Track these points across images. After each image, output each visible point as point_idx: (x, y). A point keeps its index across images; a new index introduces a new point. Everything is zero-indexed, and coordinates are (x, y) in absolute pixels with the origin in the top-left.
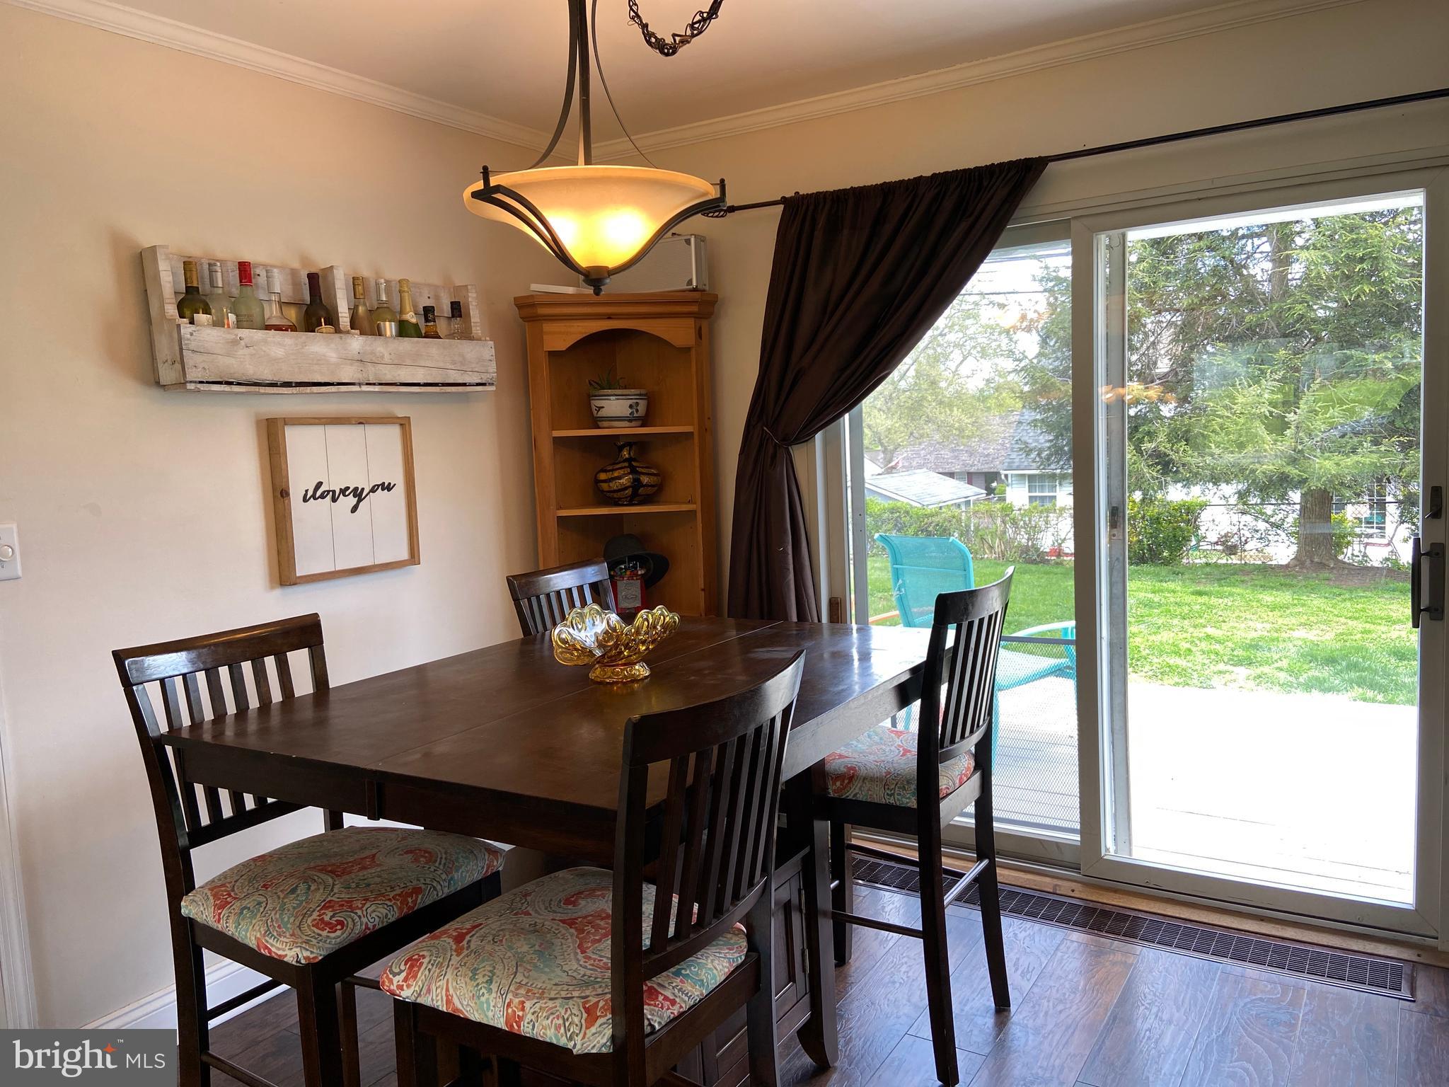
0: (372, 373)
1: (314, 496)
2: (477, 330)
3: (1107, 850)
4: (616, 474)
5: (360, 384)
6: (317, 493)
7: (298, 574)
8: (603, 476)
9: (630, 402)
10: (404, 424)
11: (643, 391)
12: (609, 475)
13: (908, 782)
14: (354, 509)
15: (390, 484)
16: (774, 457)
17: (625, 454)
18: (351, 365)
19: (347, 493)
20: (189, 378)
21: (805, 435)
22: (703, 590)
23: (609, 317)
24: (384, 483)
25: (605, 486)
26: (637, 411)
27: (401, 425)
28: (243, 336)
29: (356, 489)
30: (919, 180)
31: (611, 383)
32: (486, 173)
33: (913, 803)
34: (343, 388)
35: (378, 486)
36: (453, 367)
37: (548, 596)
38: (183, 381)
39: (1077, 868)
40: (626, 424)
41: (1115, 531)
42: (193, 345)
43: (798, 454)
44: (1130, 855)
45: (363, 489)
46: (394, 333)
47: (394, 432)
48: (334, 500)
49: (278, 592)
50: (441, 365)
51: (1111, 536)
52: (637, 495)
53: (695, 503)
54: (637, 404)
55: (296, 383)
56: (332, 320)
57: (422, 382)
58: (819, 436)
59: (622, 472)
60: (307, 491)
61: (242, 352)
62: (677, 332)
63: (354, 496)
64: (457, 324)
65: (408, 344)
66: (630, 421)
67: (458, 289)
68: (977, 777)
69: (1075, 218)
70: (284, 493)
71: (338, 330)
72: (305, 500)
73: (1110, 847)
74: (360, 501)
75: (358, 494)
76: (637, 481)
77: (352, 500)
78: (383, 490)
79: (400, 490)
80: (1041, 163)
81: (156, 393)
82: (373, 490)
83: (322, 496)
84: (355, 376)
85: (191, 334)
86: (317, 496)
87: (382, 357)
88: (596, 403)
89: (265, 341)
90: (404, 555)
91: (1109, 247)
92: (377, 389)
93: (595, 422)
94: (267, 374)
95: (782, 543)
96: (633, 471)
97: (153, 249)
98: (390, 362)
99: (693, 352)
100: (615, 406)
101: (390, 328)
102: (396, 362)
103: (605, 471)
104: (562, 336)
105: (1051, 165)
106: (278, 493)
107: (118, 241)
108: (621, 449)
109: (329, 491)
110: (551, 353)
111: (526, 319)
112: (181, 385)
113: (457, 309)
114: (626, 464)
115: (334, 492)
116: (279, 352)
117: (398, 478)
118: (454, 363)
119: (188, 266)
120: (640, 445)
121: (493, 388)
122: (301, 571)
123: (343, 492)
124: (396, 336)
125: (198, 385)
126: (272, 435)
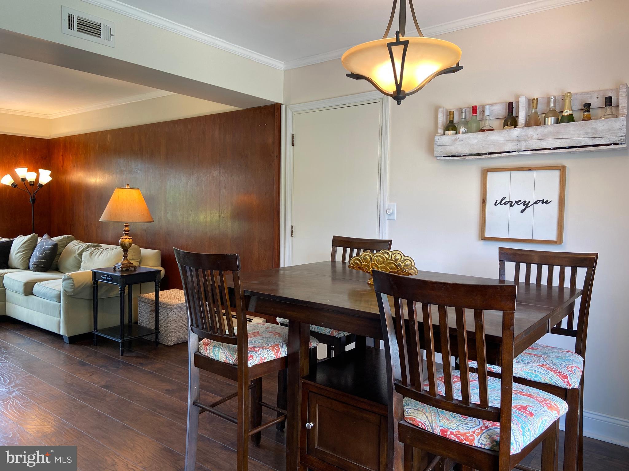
0: (523, 145)
1: (500, 203)
2: (624, 111)
6: (502, 202)
7: (486, 236)
10: (562, 169)
14: (523, 211)
15: (548, 200)
18: (512, 143)
19: (519, 203)
20: (435, 155)
24: (543, 200)
27: (560, 170)
28: (459, 137)
29: (525, 202)
35: (540, 201)
36: (585, 136)
42: (439, 144)
45: (529, 202)
47: (555, 174)
48: (511, 206)
50: (576, 136)
60: (497, 201)
61: (458, 143)
63: (524, 205)
64: (608, 110)
70: (484, 201)
72: (495, 205)
74: (527, 207)
75: (526, 204)
77: (522, 207)
78: (543, 203)
79: (554, 204)
82: (536, 203)
83: (505, 204)
84: (513, 148)
85: (438, 139)
86: (502, 204)
89: (469, 138)
90: (554, 238)
98: (537, 138)
102: (541, 138)
109: (509, 202)
113: (609, 101)
115: (512, 202)
116: (474, 141)
117: (554, 198)
118: (587, 133)
119: (451, 113)
121: (624, 146)
122: (488, 235)
123: (517, 202)
124: (554, 124)
125: (441, 158)
126: (484, 176)
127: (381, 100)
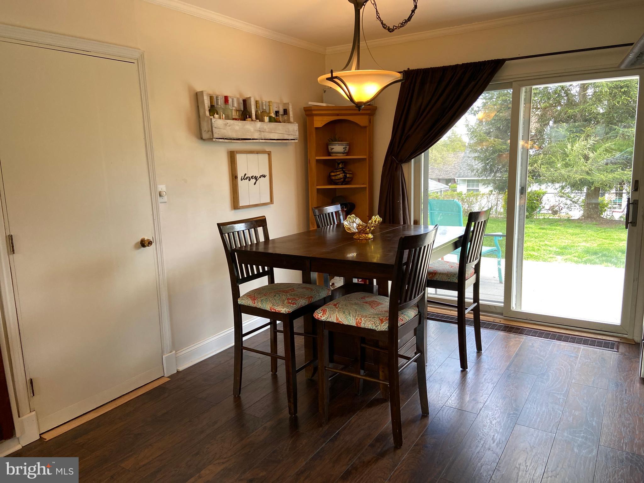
0: (262, 135)
1: (244, 179)
2: (292, 120)
3: (513, 308)
4: (338, 173)
5: (259, 139)
6: (245, 178)
7: (240, 206)
8: (333, 174)
9: (343, 146)
10: (269, 154)
11: (348, 143)
12: (335, 174)
13: (455, 274)
14: (255, 184)
15: (265, 175)
16: (396, 167)
17: (340, 166)
18: (257, 132)
19: (253, 178)
20: (214, 137)
21: (408, 160)
22: (368, 216)
23: (338, 115)
25: (333, 178)
26: (346, 150)
27: (268, 154)
28: (228, 122)
30: (457, 66)
31: (337, 139)
32: (332, 72)
33: (457, 281)
34: (254, 141)
35: (262, 175)
36: (285, 133)
37: (326, 214)
38: (212, 138)
39: (502, 314)
40: (342, 155)
41: (522, 196)
42: (215, 126)
43: (405, 167)
44: (521, 309)
45: (257, 177)
46: (268, 121)
47: (266, 156)
48: (249, 180)
49: (233, 211)
50: (282, 132)
51: (520, 198)
52: (345, 181)
53: (366, 184)
54: (346, 147)
55: (241, 139)
56: (250, 117)
57: (276, 138)
58: (413, 160)
59: (340, 172)
60: (242, 177)
61: (228, 128)
62: (361, 120)
64: (285, 117)
65: (273, 125)
66: (343, 154)
67: (285, 104)
68: (475, 275)
69: (514, 81)
70: (236, 177)
71: (252, 120)
72: (242, 180)
73: (514, 307)
74: (257, 181)
75: (256, 178)
76: (345, 176)
77: (254, 180)
78: (263, 177)
79: (268, 177)
80: (503, 61)
81: (201, 141)
82: (260, 177)
83: (246, 179)
84: (258, 136)
85: (215, 122)
87: (266, 130)
88: (330, 147)
89: (234, 124)
90: (269, 201)
91: (526, 92)
92: (264, 141)
93: (329, 154)
94: (235, 136)
95: (399, 199)
96: (344, 172)
97: (202, 92)
98: (268, 131)
99: (368, 128)
100: (338, 148)
101: (266, 119)
102: (270, 131)
103: (334, 172)
104: (319, 122)
105: (506, 61)
106: (234, 177)
107: (191, 89)
108: (339, 164)
109: (248, 177)
110: (316, 128)
111: (307, 115)
112: (211, 139)
113: (286, 112)
114: (341, 170)
115: (249, 177)
116: (237, 128)
117: (267, 174)
118: (286, 131)
119: (211, 98)
120: (345, 162)
121: (297, 141)
122: (241, 204)
123: (252, 177)
124: (269, 122)
125: (216, 139)
126: (232, 157)
127: (135, 61)
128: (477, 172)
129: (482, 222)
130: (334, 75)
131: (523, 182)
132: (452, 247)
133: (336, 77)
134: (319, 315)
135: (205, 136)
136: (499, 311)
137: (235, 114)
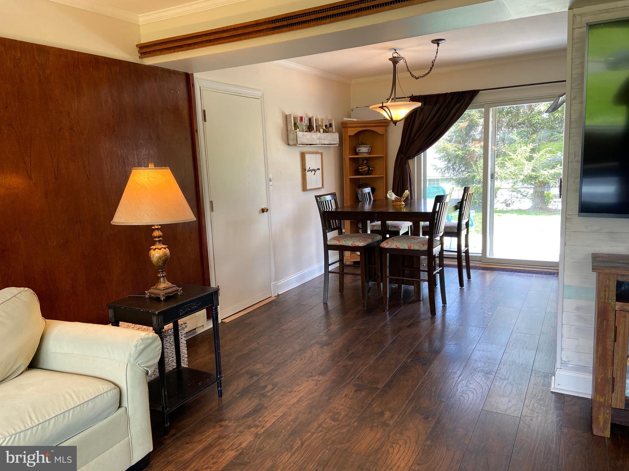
2: (334, 130)
3: (488, 256)
4: (364, 167)
5: (319, 144)
7: (308, 189)
8: (360, 168)
9: (368, 148)
11: (370, 146)
12: (362, 167)
13: (455, 227)
14: (314, 174)
16: (405, 162)
17: (365, 162)
18: (317, 140)
19: (313, 170)
20: (299, 143)
21: (412, 157)
22: (385, 197)
23: (364, 127)
25: (361, 170)
26: (369, 151)
27: (321, 154)
28: (303, 133)
29: (315, 169)
30: (447, 94)
31: (363, 144)
32: (383, 103)
33: (456, 231)
34: (316, 145)
37: (364, 194)
38: (296, 144)
39: (480, 261)
40: (366, 154)
41: (492, 180)
42: (298, 136)
43: (410, 162)
44: (493, 256)
49: (303, 193)
50: (330, 139)
51: (491, 181)
52: (369, 172)
53: (383, 175)
54: (369, 149)
56: (313, 129)
57: (327, 144)
58: (416, 157)
59: (365, 167)
60: (308, 169)
61: (304, 137)
62: (380, 130)
64: (331, 129)
65: (326, 134)
66: (367, 153)
67: (329, 120)
68: (466, 229)
69: (485, 104)
70: (305, 170)
71: (314, 132)
72: (308, 172)
73: (488, 255)
74: (315, 172)
76: (369, 169)
77: (313, 172)
79: (321, 170)
80: (478, 91)
81: (288, 146)
82: (317, 170)
83: (310, 171)
85: (298, 134)
87: (322, 138)
88: (358, 149)
89: (307, 135)
90: (321, 186)
91: (493, 111)
92: (320, 145)
93: (357, 154)
94: (307, 142)
95: (407, 184)
96: (368, 166)
97: (290, 115)
99: (384, 135)
100: (364, 150)
101: (322, 130)
102: (324, 139)
103: (361, 166)
104: (352, 132)
105: (480, 91)
106: (304, 169)
107: (283, 113)
108: (363, 161)
110: (349, 136)
111: (343, 127)
113: (331, 125)
114: (366, 165)
116: (309, 137)
117: (320, 168)
118: (332, 139)
119: (294, 118)
120: (367, 159)
121: (338, 145)
122: (309, 187)
124: (323, 132)
125: (298, 145)
126: (303, 156)
127: (260, 98)
128: (441, 170)
129: (469, 194)
130: (384, 105)
131: (493, 171)
132: (453, 209)
133: (385, 107)
134: (385, 245)
135: (291, 142)
136: (478, 259)
137: (305, 128)
